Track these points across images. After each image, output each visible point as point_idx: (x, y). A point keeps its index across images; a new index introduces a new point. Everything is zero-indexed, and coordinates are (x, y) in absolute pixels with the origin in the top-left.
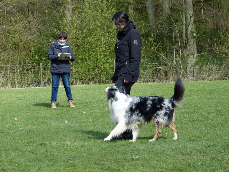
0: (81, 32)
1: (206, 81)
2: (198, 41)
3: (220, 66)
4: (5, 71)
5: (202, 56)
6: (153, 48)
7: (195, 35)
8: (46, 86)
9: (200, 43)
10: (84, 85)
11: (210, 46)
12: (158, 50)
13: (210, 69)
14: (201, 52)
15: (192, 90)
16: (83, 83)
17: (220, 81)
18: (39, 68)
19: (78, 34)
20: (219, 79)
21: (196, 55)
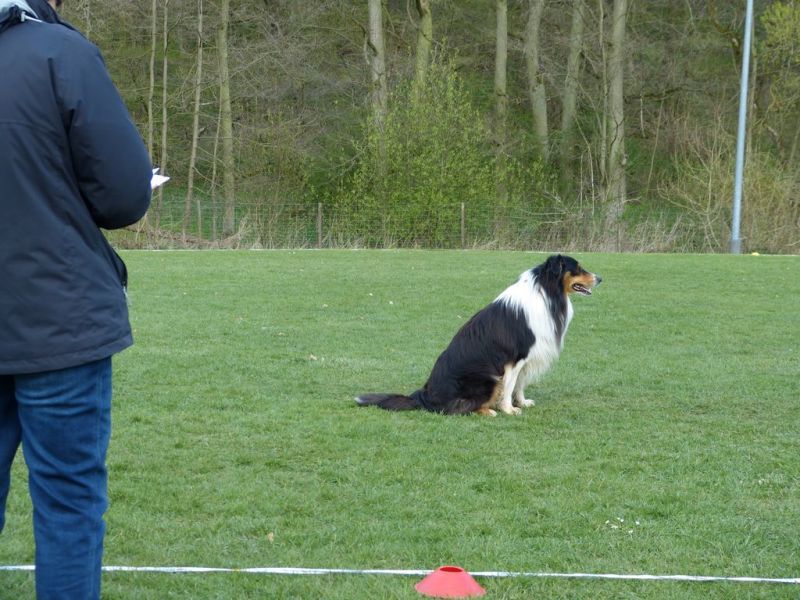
0: (401, 146)
1: (640, 254)
2: (630, 172)
3: (671, 226)
4: (249, 214)
5: (637, 203)
6: (539, 183)
7: (624, 162)
8: (328, 247)
9: (634, 179)
10: (399, 250)
11: (653, 184)
12: (550, 189)
13: (651, 230)
14: (635, 195)
15: (606, 270)
16: (399, 246)
17: (668, 254)
18: (317, 211)
19: (397, 150)
20: (665, 251)
21: (624, 201)
